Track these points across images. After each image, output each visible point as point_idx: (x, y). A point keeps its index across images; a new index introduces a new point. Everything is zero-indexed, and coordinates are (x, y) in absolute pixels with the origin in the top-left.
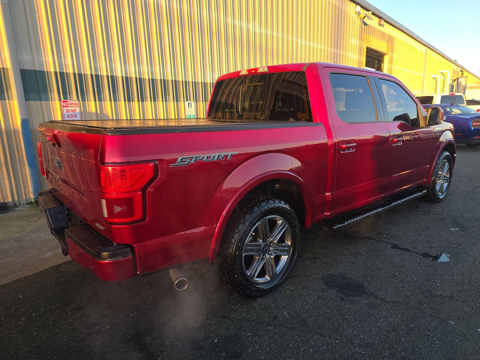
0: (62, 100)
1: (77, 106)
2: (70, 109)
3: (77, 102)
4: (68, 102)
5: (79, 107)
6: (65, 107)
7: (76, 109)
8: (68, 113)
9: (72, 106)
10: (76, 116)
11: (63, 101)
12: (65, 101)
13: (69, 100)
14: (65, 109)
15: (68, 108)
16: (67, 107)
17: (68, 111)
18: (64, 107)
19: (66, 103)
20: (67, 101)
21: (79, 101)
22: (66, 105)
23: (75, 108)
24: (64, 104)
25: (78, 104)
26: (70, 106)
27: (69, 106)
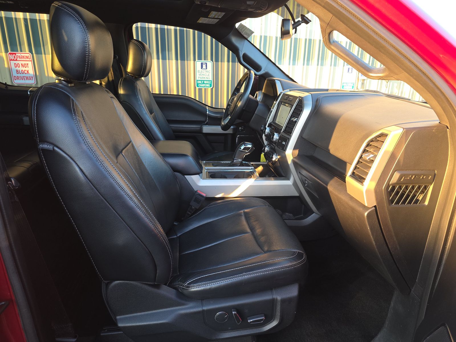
0: (10, 52)
1: (29, 60)
2: (20, 63)
3: (29, 55)
4: (17, 54)
5: (31, 61)
6: (13, 60)
7: (28, 64)
8: (17, 68)
9: (22, 60)
10: (28, 72)
11: (10, 54)
12: (13, 54)
13: (19, 52)
14: (13, 62)
15: (17, 62)
16: (16, 60)
17: (16, 65)
18: (11, 60)
19: (14, 56)
20: (15, 54)
21: (32, 54)
22: (15, 58)
23: (26, 62)
24: (12, 57)
25: (30, 57)
26: (20, 60)
27: (18, 59)
